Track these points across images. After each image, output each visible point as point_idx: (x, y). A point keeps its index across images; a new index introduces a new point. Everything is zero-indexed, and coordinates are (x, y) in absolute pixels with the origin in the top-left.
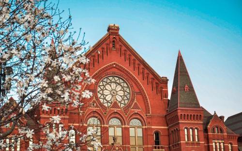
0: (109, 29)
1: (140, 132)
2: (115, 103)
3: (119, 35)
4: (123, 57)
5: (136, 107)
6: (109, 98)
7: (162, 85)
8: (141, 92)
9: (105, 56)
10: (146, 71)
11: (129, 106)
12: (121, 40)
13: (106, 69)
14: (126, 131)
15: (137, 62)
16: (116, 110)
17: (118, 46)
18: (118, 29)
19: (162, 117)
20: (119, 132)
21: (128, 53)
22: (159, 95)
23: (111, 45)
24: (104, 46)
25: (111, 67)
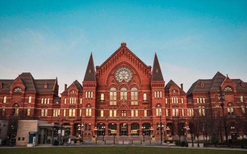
0: (122, 45)
1: (136, 94)
2: (124, 80)
3: (126, 47)
4: (128, 58)
5: (134, 81)
6: (121, 78)
7: (148, 70)
8: (137, 74)
9: (119, 58)
10: (140, 64)
11: (130, 81)
12: (127, 49)
13: (120, 64)
14: (129, 94)
15: (135, 59)
16: (124, 83)
17: (125, 53)
18: (126, 44)
19: (147, 86)
20: (126, 94)
21: (131, 55)
22: (147, 75)
23: (122, 53)
24: (119, 53)
25: (122, 63)
